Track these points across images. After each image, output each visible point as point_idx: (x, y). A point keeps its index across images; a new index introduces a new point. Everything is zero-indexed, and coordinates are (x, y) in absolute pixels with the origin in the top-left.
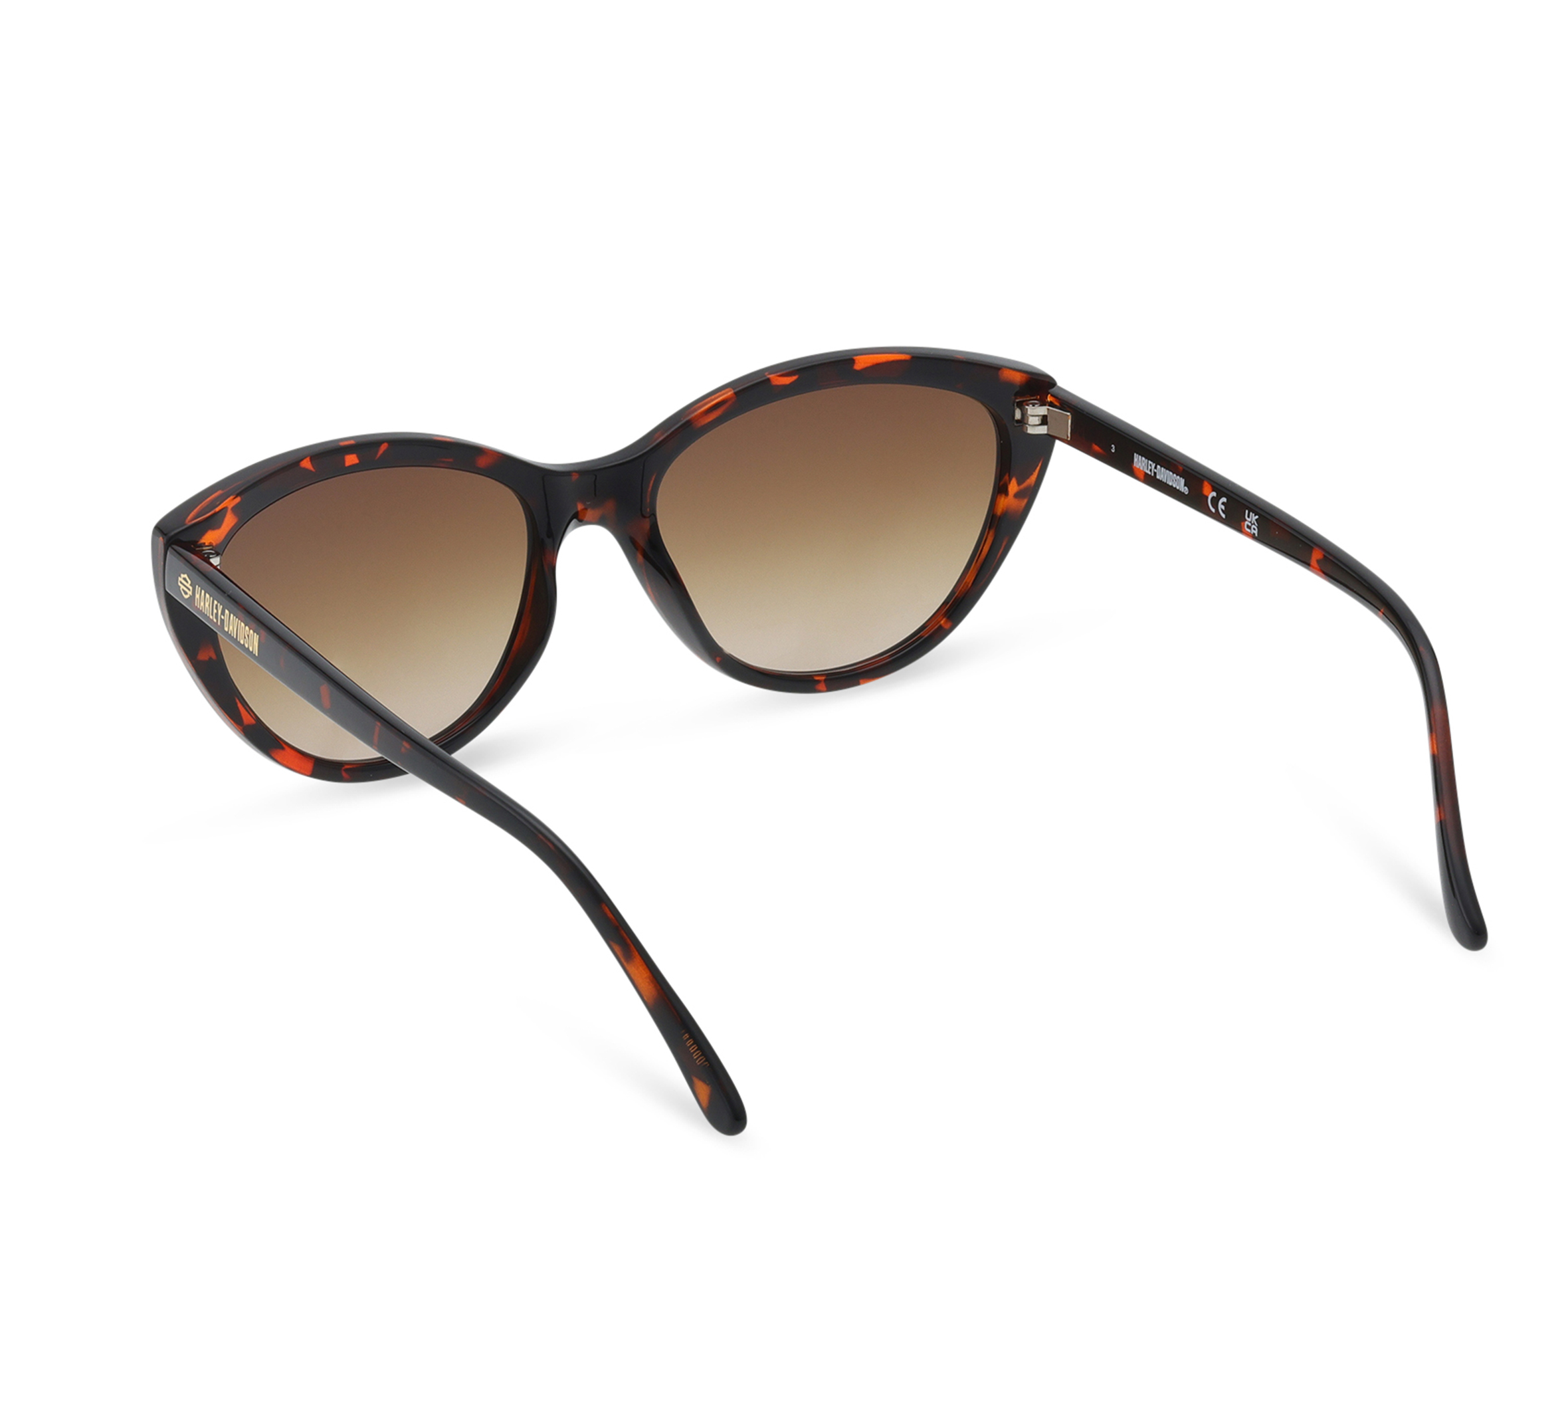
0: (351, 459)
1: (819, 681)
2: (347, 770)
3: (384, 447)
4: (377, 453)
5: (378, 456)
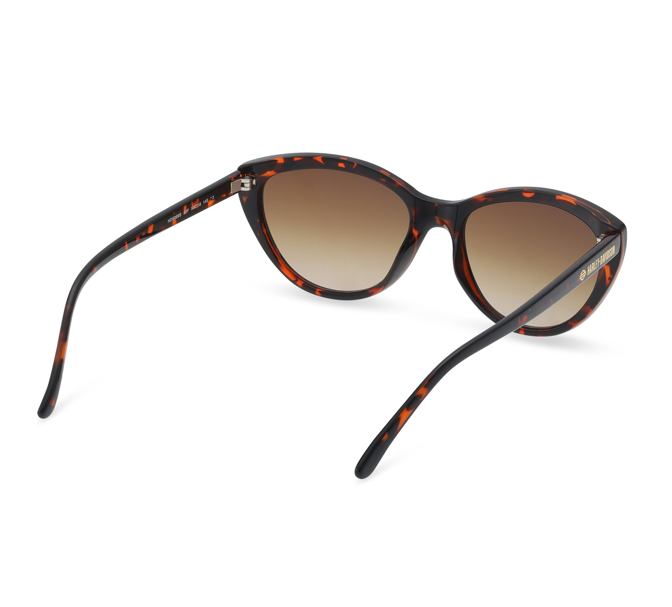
3: (355, 165)
5: (353, 168)
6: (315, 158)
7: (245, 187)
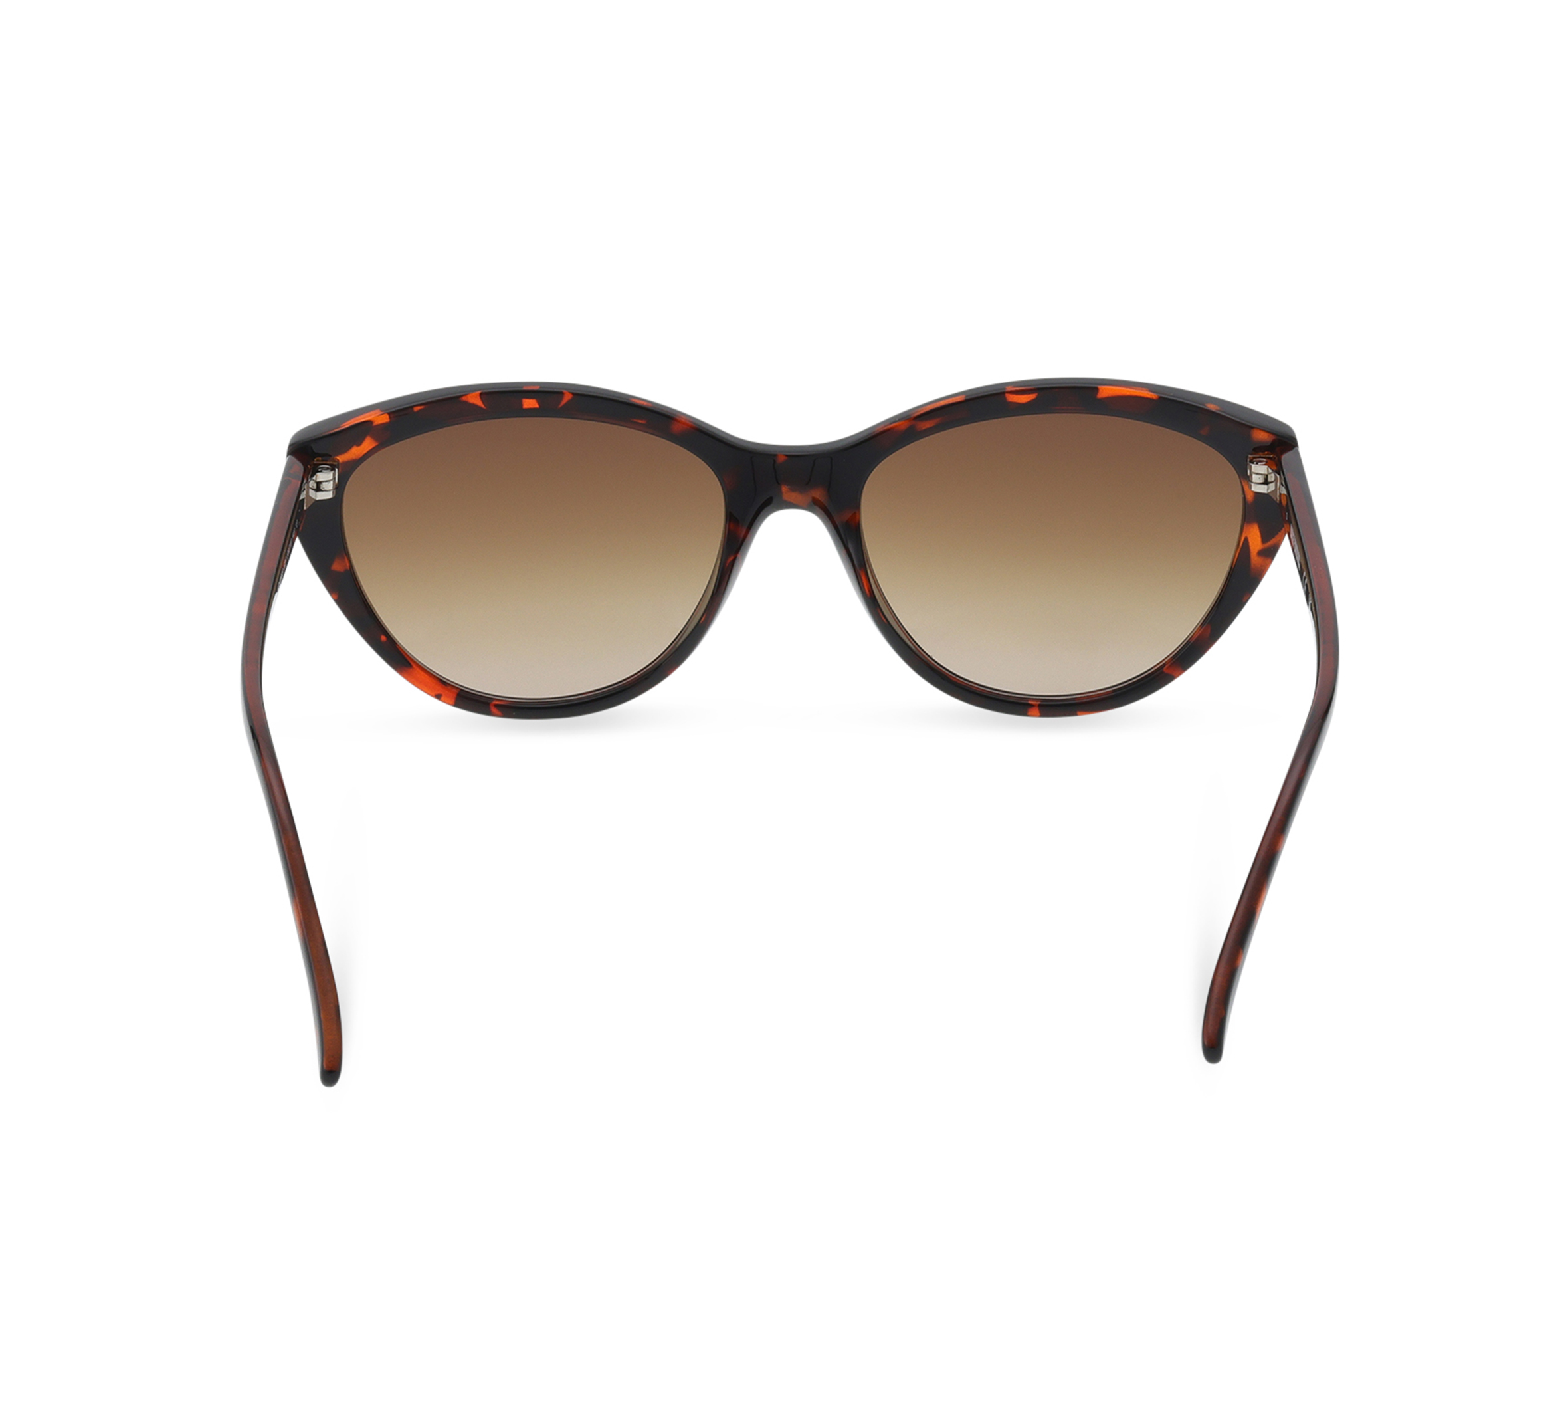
0: (529, 403)
1: (1032, 705)
2: (496, 706)
3: (567, 397)
4: (560, 403)
5: (561, 405)
6: (464, 399)
7: (325, 491)
